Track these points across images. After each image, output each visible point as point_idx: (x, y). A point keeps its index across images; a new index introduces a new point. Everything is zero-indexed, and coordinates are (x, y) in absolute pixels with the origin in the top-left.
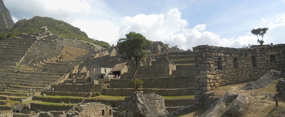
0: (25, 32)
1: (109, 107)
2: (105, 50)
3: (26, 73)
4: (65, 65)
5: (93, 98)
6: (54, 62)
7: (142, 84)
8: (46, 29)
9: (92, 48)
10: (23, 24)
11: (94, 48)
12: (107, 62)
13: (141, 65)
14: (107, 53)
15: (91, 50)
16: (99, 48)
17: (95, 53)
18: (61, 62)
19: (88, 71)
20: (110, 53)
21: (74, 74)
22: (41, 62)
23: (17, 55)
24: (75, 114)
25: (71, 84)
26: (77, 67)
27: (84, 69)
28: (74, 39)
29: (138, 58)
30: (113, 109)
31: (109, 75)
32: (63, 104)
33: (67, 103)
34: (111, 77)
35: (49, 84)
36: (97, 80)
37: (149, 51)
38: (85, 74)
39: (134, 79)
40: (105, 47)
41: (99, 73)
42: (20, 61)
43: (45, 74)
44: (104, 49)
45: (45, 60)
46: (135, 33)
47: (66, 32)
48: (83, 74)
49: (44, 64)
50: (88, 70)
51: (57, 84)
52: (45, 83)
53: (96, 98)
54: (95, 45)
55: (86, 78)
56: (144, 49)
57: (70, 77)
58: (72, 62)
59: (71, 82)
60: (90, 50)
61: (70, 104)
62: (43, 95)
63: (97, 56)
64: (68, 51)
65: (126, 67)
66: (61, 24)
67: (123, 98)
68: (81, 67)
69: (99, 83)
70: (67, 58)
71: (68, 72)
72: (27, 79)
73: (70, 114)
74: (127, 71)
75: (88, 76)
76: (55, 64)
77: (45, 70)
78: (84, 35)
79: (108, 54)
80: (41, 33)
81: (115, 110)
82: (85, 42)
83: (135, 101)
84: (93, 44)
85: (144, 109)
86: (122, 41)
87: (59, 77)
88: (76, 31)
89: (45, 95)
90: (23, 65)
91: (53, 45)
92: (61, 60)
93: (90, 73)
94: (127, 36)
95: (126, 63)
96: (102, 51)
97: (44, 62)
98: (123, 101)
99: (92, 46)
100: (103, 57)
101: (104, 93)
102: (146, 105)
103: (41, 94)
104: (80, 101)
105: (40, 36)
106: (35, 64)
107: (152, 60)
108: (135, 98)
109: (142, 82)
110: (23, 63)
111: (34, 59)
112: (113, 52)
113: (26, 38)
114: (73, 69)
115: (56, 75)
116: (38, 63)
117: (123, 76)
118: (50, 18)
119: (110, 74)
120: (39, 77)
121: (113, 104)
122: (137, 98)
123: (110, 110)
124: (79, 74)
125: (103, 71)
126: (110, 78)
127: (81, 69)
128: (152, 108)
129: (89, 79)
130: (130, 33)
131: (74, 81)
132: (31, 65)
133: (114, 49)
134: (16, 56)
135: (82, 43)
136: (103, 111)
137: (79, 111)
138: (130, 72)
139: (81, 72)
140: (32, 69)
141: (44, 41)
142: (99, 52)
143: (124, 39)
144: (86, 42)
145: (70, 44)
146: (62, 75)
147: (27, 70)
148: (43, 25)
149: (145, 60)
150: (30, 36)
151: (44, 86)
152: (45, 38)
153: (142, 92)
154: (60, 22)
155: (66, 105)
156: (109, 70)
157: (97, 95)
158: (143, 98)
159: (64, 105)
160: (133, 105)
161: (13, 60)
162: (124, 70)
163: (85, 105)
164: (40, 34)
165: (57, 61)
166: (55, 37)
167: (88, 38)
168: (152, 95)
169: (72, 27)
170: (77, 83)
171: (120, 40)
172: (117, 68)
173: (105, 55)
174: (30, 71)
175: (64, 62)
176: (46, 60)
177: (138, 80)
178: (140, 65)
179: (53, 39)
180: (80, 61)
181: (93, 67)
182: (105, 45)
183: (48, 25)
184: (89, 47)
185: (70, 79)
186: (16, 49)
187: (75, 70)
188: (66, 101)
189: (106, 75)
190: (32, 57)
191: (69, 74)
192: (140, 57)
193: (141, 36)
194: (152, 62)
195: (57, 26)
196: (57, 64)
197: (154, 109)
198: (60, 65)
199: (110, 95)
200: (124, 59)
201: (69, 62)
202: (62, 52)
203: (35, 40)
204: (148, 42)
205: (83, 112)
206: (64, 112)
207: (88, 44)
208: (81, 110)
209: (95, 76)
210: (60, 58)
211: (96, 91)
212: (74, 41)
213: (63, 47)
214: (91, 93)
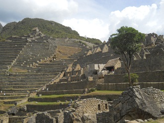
0: (15, 34)
1: (105, 102)
2: (97, 47)
3: (20, 76)
4: (59, 64)
5: (88, 94)
6: (48, 62)
7: (138, 79)
8: (38, 30)
9: (84, 45)
10: (12, 27)
11: (86, 45)
12: (99, 58)
13: (135, 59)
14: (99, 50)
15: (84, 47)
16: (91, 45)
17: (88, 51)
18: (54, 61)
19: (82, 69)
20: (102, 49)
21: (69, 73)
22: (34, 63)
23: (8, 58)
24: (71, 112)
25: (66, 82)
26: (71, 65)
27: (78, 67)
28: (66, 38)
29: (131, 52)
30: (109, 103)
31: (103, 71)
32: (59, 102)
33: (63, 101)
34: (105, 72)
35: (44, 84)
36: (92, 76)
37: (142, 44)
38: (79, 72)
39: (129, 73)
40: (96, 44)
41: (93, 69)
42: (12, 64)
43: (39, 75)
44: (96, 45)
45: (38, 61)
46: (127, 27)
47: (57, 32)
48: (77, 71)
49: (37, 65)
50: (82, 67)
51: (53, 83)
52: (40, 84)
53: (92, 93)
54: (87, 43)
55: (80, 76)
56: (137, 42)
57: (64, 76)
58: (66, 60)
59: (66, 80)
60: (82, 48)
61: (67, 102)
62: (39, 96)
63: (90, 53)
64: (61, 51)
65: (119, 62)
67: (120, 93)
68: (74, 65)
69: (93, 79)
70: (60, 58)
71: (63, 71)
72: (21, 81)
73: (68, 112)
74: (120, 66)
75: (82, 73)
76: (48, 64)
77: (39, 71)
78: (76, 33)
79: (100, 50)
80: (32, 34)
81: (111, 103)
82: (77, 40)
83: (133, 96)
84: (84, 42)
85: (143, 104)
86: (113, 37)
87: (54, 77)
88: (68, 29)
89: (40, 95)
90: (16, 68)
91: (46, 46)
92: (55, 59)
94: (119, 31)
95: (118, 58)
96: (94, 48)
97: (37, 63)
98: (120, 96)
100: (95, 54)
101: (99, 88)
102: (144, 99)
103: (37, 94)
105: (32, 38)
106: (28, 66)
107: (146, 53)
108: (132, 92)
109: (138, 77)
110: (15, 66)
111: (27, 61)
112: (105, 48)
113: (16, 40)
114: (67, 67)
115: (51, 74)
116: (31, 65)
117: (116, 72)
118: (40, 19)
119: (104, 69)
120: (34, 78)
121: (109, 98)
122: (134, 92)
123: (106, 105)
124: (73, 72)
125: (96, 67)
126: (104, 74)
127: (75, 67)
128: (151, 103)
129: (84, 77)
130: (122, 28)
131: (69, 80)
132: (24, 67)
133: (106, 45)
134: (7, 60)
135: (74, 42)
136: (99, 105)
137: (76, 108)
138: (124, 67)
139: (75, 70)
140: (25, 71)
141: (36, 42)
142: (91, 50)
143: (116, 34)
144: (78, 40)
145: (63, 43)
146: (56, 74)
147: (20, 73)
148: (34, 27)
149: (138, 54)
150: (21, 38)
151: (40, 87)
152: (37, 39)
153: (139, 86)
154: (51, 23)
155: (62, 103)
156: (102, 66)
157: (93, 91)
158: (141, 92)
159: (61, 104)
160: (130, 100)
161: (4, 64)
162: (118, 65)
163: (81, 102)
164: (31, 36)
165: (51, 61)
166: (47, 38)
167: (80, 37)
168: (151, 89)
169: (63, 26)
170: (71, 81)
171: (111, 36)
172: (110, 63)
173: (97, 51)
174: (24, 73)
175: (58, 62)
176: (40, 61)
177: (133, 75)
178: (133, 59)
179: (45, 39)
180: (74, 59)
181: (87, 64)
182: (96, 42)
183: (39, 27)
184: (81, 45)
185: (65, 78)
186: (6, 52)
187: (69, 68)
188: (63, 99)
189: (100, 70)
190: (24, 59)
191: (63, 72)
192: (134, 51)
193: (133, 30)
194: (146, 55)
195: (48, 26)
196: (51, 64)
197: (153, 103)
198: (53, 65)
199: (105, 89)
200: (117, 54)
201: (62, 61)
202: (55, 52)
203: (27, 42)
204: (140, 34)
205: (80, 109)
206: (61, 110)
207: (80, 42)
208: (78, 106)
209: (89, 73)
210: (53, 58)
211: (91, 87)
212: (66, 40)
213: (56, 47)
214: (86, 90)
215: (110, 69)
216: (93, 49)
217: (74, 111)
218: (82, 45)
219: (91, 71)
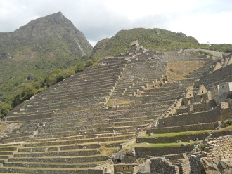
0: (109, 55)
2: (229, 56)
3: (121, 109)
4: (173, 88)
5: (224, 129)
6: (157, 87)
8: (137, 45)
9: (208, 57)
10: (105, 46)
11: (211, 56)
15: (207, 59)
16: (219, 54)
17: (215, 63)
18: (166, 85)
19: (209, 92)
21: (189, 99)
22: (138, 90)
23: (104, 87)
24: (201, 156)
25: (187, 114)
26: (191, 88)
27: (202, 90)
28: (178, 49)
32: (180, 143)
33: (186, 141)
35: (155, 118)
36: (226, 101)
38: (205, 96)
40: (227, 51)
41: (227, 91)
42: (110, 95)
43: (147, 106)
44: (227, 54)
45: (143, 87)
47: (165, 43)
48: (201, 96)
49: (143, 92)
50: (208, 89)
51: (167, 116)
52: (150, 118)
53: (229, 127)
54: (212, 52)
55: (207, 102)
57: (183, 104)
58: (182, 82)
59: (187, 110)
60: (205, 60)
61: (192, 142)
62: (150, 135)
63: (218, 66)
64: (174, 69)
66: (156, 32)
68: (197, 87)
69: (229, 105)
70: (174, 79)
71: (180, 97)
72: (125, 116)
73: (195, 156)
75: (210, 98)
76: (157, 90)
77: (146, 100)
78: (192, 41)
80: (130, 51)
82: (195, 50)
84: (208, 51)
87: (169, 107)
88: (180, 37)
89: (152, 134)
90: (116, 99)
91: (152, 64)
92: (166, 82)
93: (212, 94)
96: (225, 58)
97: (142, 90)
99: (207, 54)
100: (228, 66)
103: (147, 133)
104: (206, 135)
105: (131, 56)
106: (131, 95)
110: (114, 96)
111: (128, 88)
113: (112, 62)
114: (186, 92)
115: (163, 104)
116: (134, 93)
118: (140, 29)
120: (140, 111)
124: (195, 98)
127: (197, 90)
129: (213, 103)
131: (191, 109)
132: (126, 97)
134: (104, 89)
135: (192, 53)
137: (207, 151)
139: (198, 94)
140: (128, 102)
141: (137, 61)
142: (220, 61)
144: (198, 50)
145: (175, 58)
146: (171, 103)
147: (122, 105)
148: (132, 41)
150: (117, 59)
151: (149, 122)
152: (138, 57)
154: (155, 31)
155: (185, 144)
157: (230, 123)
159: (183, 145)
161: (100, 95)
163: (214, 141)
164: (130, 54)
165: (161, 85)
166: (151, 53)
167: (199, 45)
169: (173, 33)
170: (195, 111)
173: (231, 63)
174: (126, 105)
175: (171, 85)
176: (146, 87)
179: (149, 56)
180: (194, 79)
181: (216, 84)
182: (227, 49)
183: (138, 39)
184: (203, 57)
185: (184, 107)
186: (101, 80)
187: (188, 93)
188: (185, 138)
190: (125, 86)
191: (181, 99)
195: (151, 37)
196: (162, 90)
198: (165, 90)
201: (177, 84)
202: (165, 71)
203: (125, 62)
205: (214, 151)
206: (184, 154)
207: (201, 52)
208: (210, 148)
209: (221, 97)
210: (164, 80)
211: (227, 118)
212: (179, 52)
213: (166, 64)
214: (220, 122)
216: (223, 60)
217: (205, 155)
218: (205, 56)
219: (225, 93)
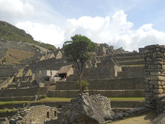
1: (54, 109)
2: (51, 53)
4: (9, 69)
5: (38, 101)
7: (88, 86)
9: (38, 50)
11: (40, 50)
12: (52, 64)
13: (87, 67)
14: (52, 56)
15: (37, 52)
16: (45, 50)
17: (41, 56)
18: (4, 65)
19: (34, 74)
20: (55, 55)
21: (19, 78)
24: (18, 120)
25: (15, 88)
26: (22, 70)
27: (29, 73)
28: (19, 41)
29: (83, 60)
30: (58, 110)
31: (55, 78)
32: (6, 110)
34: (57, 79)
36: (43, 82)
37: (95, 53)
38: (30, 77)
39: (80, 81)
40: (51, 49)
41: (45, 76)
44: (50, 51)
46: (80, 36)
47: (9, 34)
48: (28, 77)
50: (33, 72)
53: (42, 100)
54: (41, 48)
55: (31, 81)
56: (89, 51)
57: (14, 81)
58: (17, 65)
59: (16, 86)
60: (35, 52)
61: (15, 109)
63: (43, 58)
64: (12, 54)
65: (72, 69)
66: (4, 25)
67: (69, 100)
68: (26, 70)
69: (45, 85)
70: (10, 62)
71: (12, 76)
73: (14, 120)
74: (73, 73)
75: (33, 79)
78: (30, 37)
79: (54, 56)
81: (60, 110)
82: (30, 44)
83: (81, 103)
84: (39, 47)
85: (90, 110)
86: (67, 44)
87: (3, 82)
88: (21, 32)
92: (4, 63)
93: (35, 76)
94: (73, 38)
95: (71, 65)
96: (48, 53)
98: (69, 103)
99: (37, 48)
100: (49, 59)
101: (50, 95)
102: (91, 106)
107: (97, 62)
108: (80, 99)
109: (88, 84)
112: (58, 55)
114: (18, 72)
117: (68, 78)
119: (56, 76)
121: (59, 105)
122: (82, 99)
123: (55, 112)
124: (24, 78)
125: (48, 73)
126: (56, 81)
127: (26, 73)
128: (98, 110)
129: (35, 83)
130: (76, 36)
131: (19, 85)
133: (60, 52)
135: (28, 46)
136: (48, 113)
137: (23, 116)
138: (76, 74)
139: (26, 75)
142: (44, 55)
143: (70, 42)
144: (32, 45)
145: (15, 47)
146: (5, 79)
149: (90, 62)
153: (88, 93)
154: (3, 23)
155: (9, 110)
156: (55, 72)
157: (43, 97)
158: (89, 99)
159: (8, 111)
160: (78, 107)
162: (70, 72)
163: (29, 109)
167: (34, 41)
168: (98, 96)
169: (17, 28)
171: (65, 43)
172: (63, 70)
173: (51, 57)
175: (7, 65)
177: (84, 82)
178: (85, 67)
180: (25, 64)
181: (39, 70)
182: (50, 48)
184: (34, 50)
185: (14, 83)
187: (19, 74)
188: (10, 106)
189: (53, 77)
191: (13, 77)
192: (86, 59)
193: (86, 39)
194: (97, 64)
197: (100, 110)
199: (56, 96)
200: (69, 61)
201: (12, 66)
202: (5, 55)
204: (93, 43)
205: (27, 117)
206: (6, 118)
207: (34, 47)
208: (25, 114)
209: (40, 79)
210: (3, 61)
211: (42, 94)
212: (18, 43)
213: (7, 50)
214: (37, 96)
215: (63, 75)
216: (46, 55)
217: (20, 119)
218: (36, 50)
219: (43, 77)
